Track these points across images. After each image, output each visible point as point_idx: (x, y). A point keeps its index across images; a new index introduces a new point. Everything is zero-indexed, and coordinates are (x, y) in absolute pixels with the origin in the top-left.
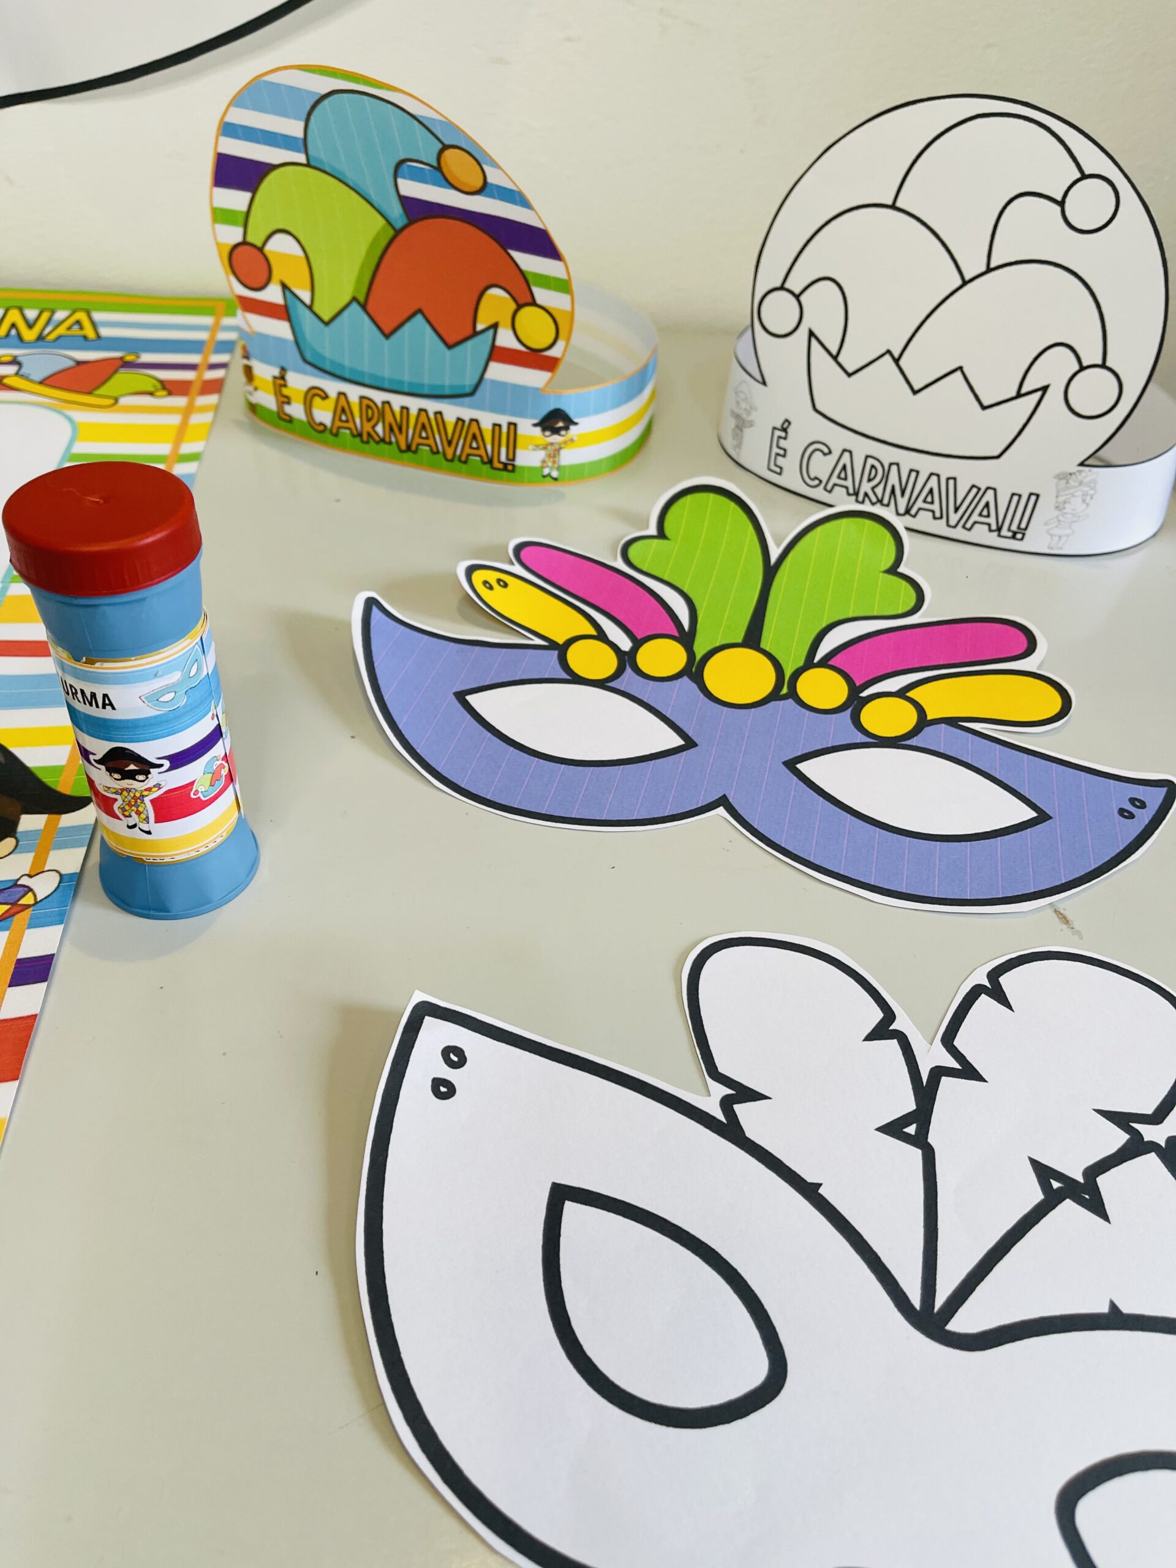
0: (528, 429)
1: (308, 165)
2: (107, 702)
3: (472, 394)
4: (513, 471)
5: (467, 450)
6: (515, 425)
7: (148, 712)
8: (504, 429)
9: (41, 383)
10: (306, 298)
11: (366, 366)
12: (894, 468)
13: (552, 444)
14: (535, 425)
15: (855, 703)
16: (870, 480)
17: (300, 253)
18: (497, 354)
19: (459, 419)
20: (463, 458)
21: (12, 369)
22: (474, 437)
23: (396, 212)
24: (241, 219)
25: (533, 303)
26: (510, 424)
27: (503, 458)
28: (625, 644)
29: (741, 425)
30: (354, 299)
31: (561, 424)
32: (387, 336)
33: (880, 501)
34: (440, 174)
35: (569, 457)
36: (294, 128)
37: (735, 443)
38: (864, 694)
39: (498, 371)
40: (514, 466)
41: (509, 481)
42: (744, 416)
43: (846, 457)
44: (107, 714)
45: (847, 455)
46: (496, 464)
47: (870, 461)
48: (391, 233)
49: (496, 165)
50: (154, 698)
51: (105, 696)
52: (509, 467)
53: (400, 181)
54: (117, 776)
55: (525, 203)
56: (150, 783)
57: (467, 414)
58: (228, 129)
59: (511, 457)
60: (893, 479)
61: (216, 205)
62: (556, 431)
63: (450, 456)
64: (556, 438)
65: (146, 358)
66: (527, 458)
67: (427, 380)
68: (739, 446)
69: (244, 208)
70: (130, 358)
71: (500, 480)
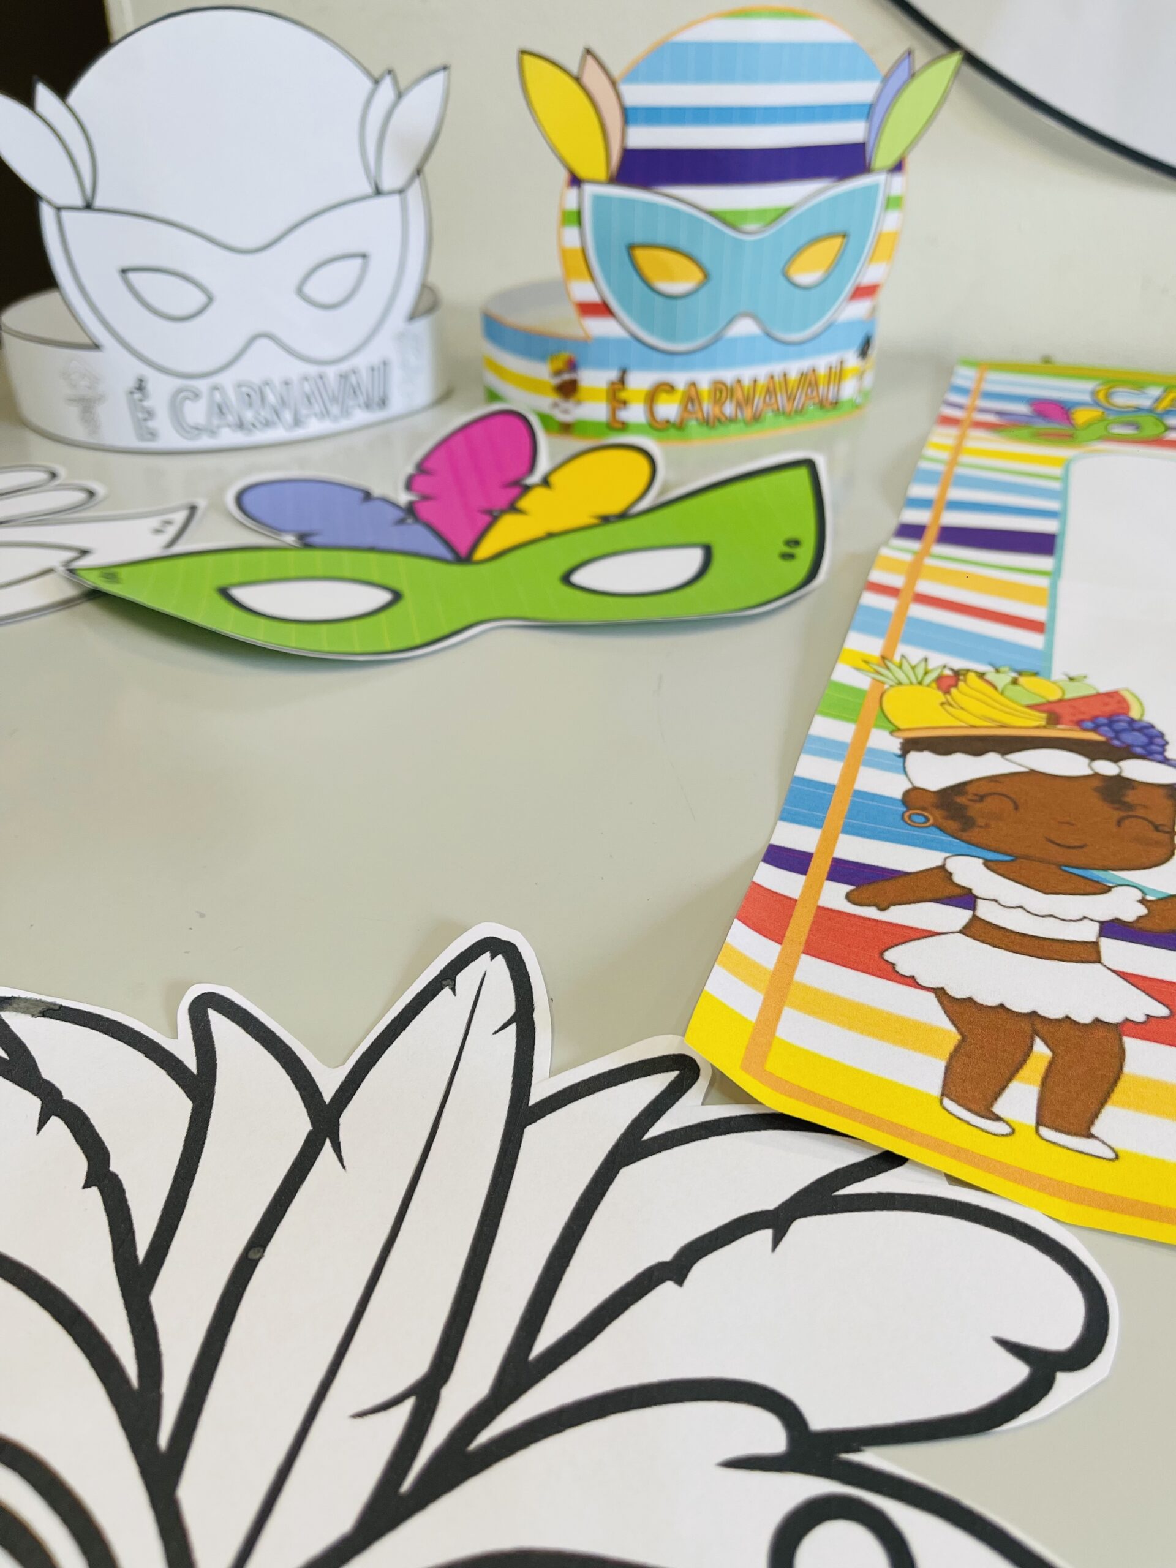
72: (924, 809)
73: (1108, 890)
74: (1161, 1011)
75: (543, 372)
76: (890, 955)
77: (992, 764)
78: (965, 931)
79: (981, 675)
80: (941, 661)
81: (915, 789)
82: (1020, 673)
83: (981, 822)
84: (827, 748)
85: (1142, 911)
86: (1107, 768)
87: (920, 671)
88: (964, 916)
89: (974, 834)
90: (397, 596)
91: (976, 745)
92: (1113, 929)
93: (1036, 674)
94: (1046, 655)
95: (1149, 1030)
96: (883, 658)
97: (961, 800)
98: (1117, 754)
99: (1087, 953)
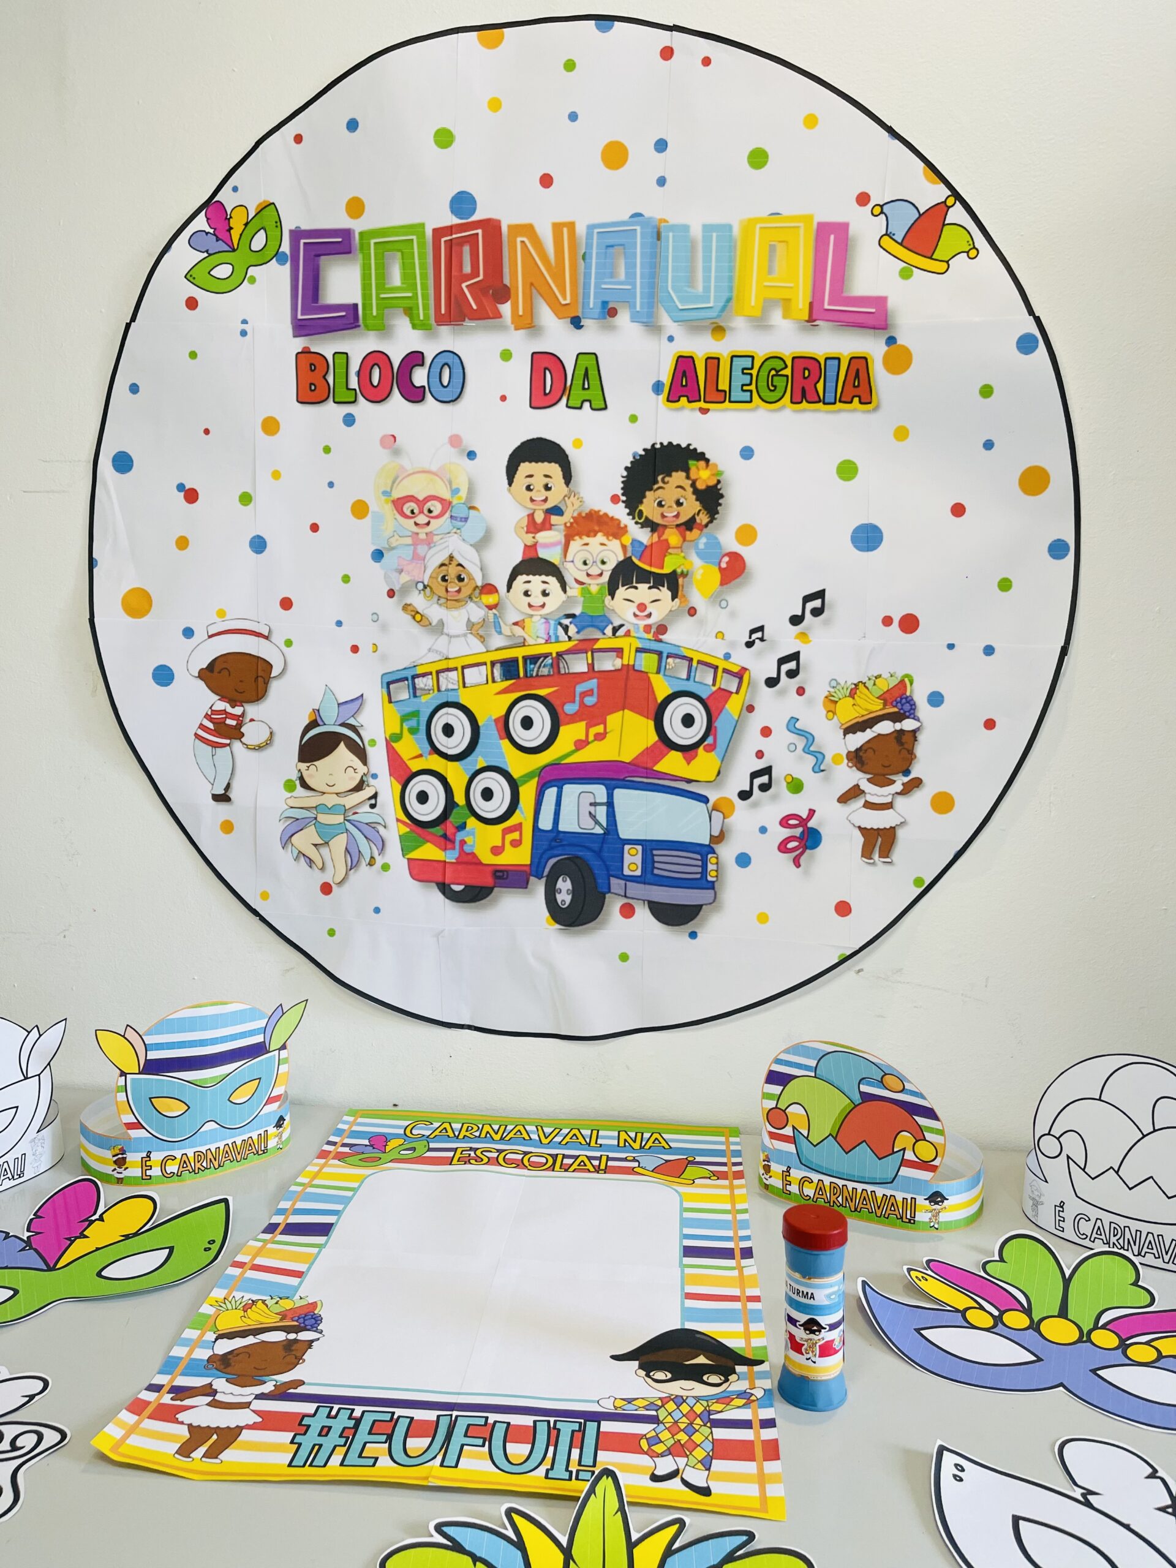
0: (922, 1201)
1: (815, 1077)
2: (812, 1297)
3: (892, 1182)
4: (914, 1223)
5: (889, 1212)
6: (915, 1199)
7: (826, 1302)
8: (909, 1201)
9: (652, 1171)
10: (805, 1133)
11: (835, 1168)
12: (1127, 1229)
13: (935, 1210)
14: (925, 1199)
15: (1123, 1346)
16: (1114, 1236)
17: (805, 1113)
18: (904, 1163)
19: (884, 1195)
20: (886, 1216)
21: (636, 1164)
22: (893, 1204)
23: (857, 1099)
24: (776, 1099)
25: (925, 1139)
26: (912, 1198)
27: (908, 1217)
28: (996, 1313)
29: (1036, 1204)
30: (830, 1135)
31: (939, 1199)
32: (847, 1153)
33: (1123, 1248)
34: (881, 1083)
35: (944, 1217)
36: (813, 1063)
37: (1034, 1213)
38: (1128, 1342)
39: (905, 1171)
40: (914, 1221)
41: (911, 1229)
42: (1037, 1198)
43: (1099, 1223)
44: (811, 1302)
45: (1099, 1221)
46: (904, 1220)
47: (1113, 1225)
48: (853, 1106)
49: (909, 1082)
50: (828, 1296)
51: (812, 1294)
52: (912, 1221)
53: (861, 1086)
54: (808, 1332)
55: (923, 1097)
56: (820, 1337)
57: (889, 1193)
58: (778, 1061)
59: (913, 1216)
60: (1128, 1235)
61: (764, 1091)
62: (937, 1203)
63: (879, 1215)
64: (936, 1206)
65: (698, 1159)
66: (922, 1216)
67: (867, 1175)
68: (1037, 1215)
69: (779, 1093)
70: (690, 1159)
71: (907, 1228)
72: (215, 1362)
73: (265, 1382)
74: (260, 1420)
75: (108, 1154)
76: (177, 1416)
77: (250, 1340)
78: (208, 1404)
79: (264, 1301)
80: (248, 1296)
81: (214, 1354)
82: (281, 1298)
83: (233, 1364)
84: (185, 1342)
85: (273, 1388)
86: (292, 1336)
87: (238, 1303)
88: (210, 1399)
89: (229, 1369)
90: (16, 1292)
91: (243, 1334)
92: (260, 1397)
93: (288, 1298)
94: (296, 1289)
95: (254, 1427)
96: (225, 1298)
97: (229, 1357)
98: (297, 1330)
99: (247, 1405)
